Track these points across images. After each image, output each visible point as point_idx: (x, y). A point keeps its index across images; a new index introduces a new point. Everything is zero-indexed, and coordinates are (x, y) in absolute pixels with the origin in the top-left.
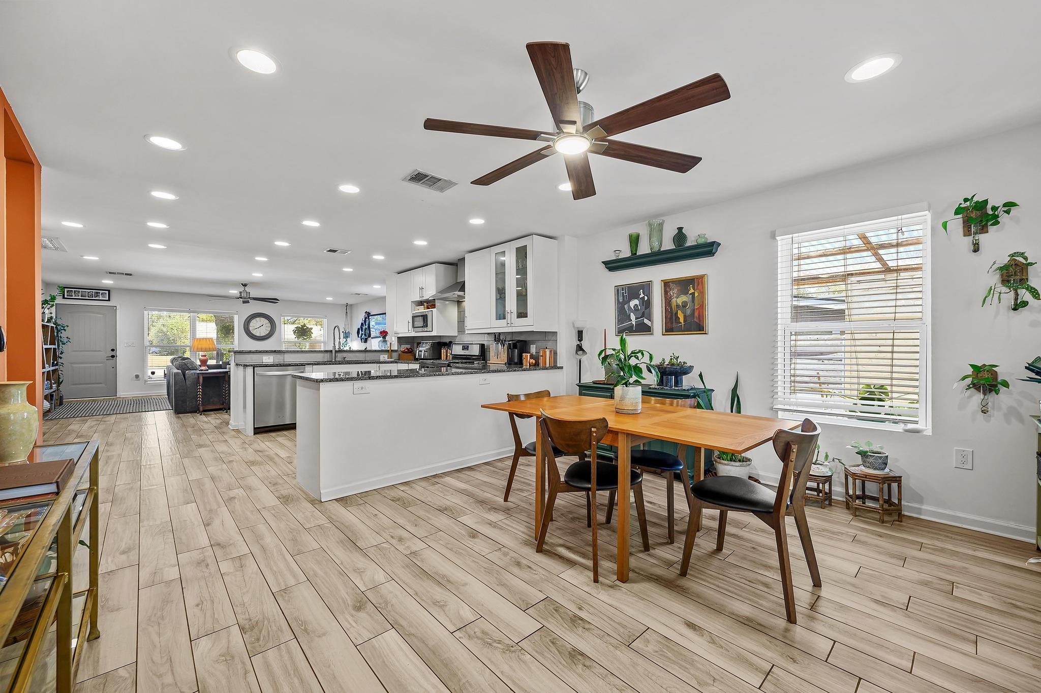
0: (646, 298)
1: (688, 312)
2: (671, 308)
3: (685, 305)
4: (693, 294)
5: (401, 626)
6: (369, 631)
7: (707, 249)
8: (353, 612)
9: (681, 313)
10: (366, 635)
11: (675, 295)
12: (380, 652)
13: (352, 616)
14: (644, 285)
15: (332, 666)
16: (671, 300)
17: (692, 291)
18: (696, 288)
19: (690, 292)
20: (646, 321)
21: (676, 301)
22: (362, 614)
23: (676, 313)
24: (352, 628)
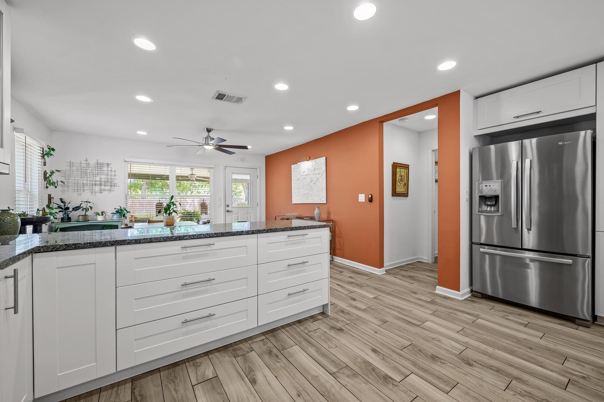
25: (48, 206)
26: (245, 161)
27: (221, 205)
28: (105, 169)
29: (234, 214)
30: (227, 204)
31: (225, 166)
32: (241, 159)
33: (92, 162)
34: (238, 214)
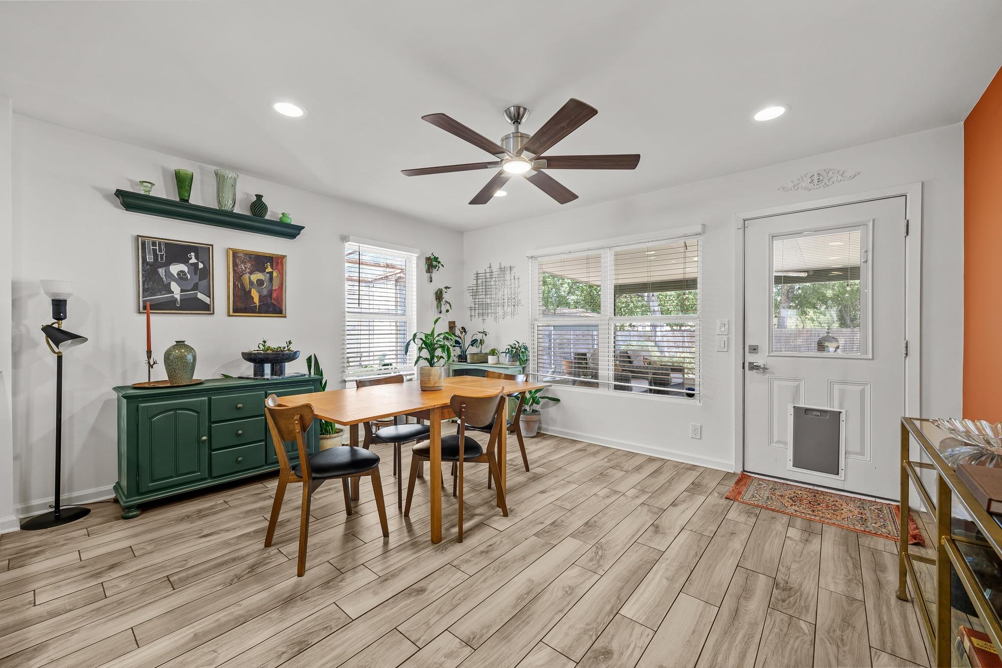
0: (201, 266)
1: (265, 292)
2: (242, 285)
3: (260, 282)
4: (271, 273)
5: (612, 607)
6: (633, 629)
7: (290, 231)
8: (615, 656)
9: (255, 292)
10: (638, 629)
11: (248, 270)
12: (650, 612)
13: (622, 654)
14: (197, 247)
15: (687, 639)
16: (241, 276)
17: (269, 269)
18: (274, 267)
19: (267, 270)
20: (200, 296)
21: (250, 278)
22: (615, 646)
23: (250, 291)
24: (638, 645)
26: (834, 179)
27: (727, 344)
28: (508, 277)
29: (781, 379)
30: (750, 342)
31: (745, 220)
32: (816, 178)
33: (495, 268)
34: (795, 380)
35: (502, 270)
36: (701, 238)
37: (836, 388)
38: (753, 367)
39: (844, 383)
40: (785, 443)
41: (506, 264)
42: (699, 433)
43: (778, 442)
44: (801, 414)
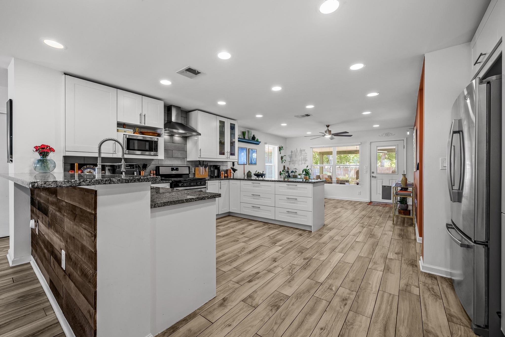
25: (283, 171)
26: (390, 135)
27: (367, 171)
28: (303, 152)
29: (379, 179)
30: (372, 171)
31: (371, 142)
32: (386, 134)
33: (299, 150)
34: (382, 179)
35: (301, 151)
36: (360, 146)
37: (391, 181)
38: (373, 177)
39: (392, 180)
40: (380, 194)
41: (302, 149)
42: (360, 194)
43: (379, 194)
44: (384, 187)
